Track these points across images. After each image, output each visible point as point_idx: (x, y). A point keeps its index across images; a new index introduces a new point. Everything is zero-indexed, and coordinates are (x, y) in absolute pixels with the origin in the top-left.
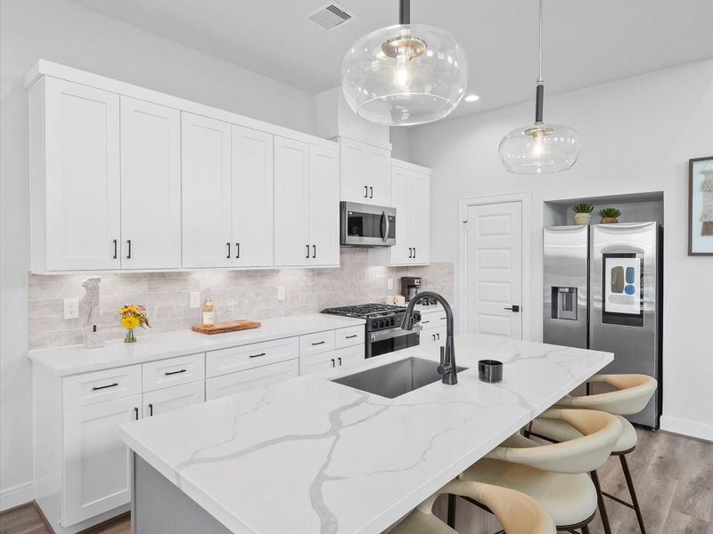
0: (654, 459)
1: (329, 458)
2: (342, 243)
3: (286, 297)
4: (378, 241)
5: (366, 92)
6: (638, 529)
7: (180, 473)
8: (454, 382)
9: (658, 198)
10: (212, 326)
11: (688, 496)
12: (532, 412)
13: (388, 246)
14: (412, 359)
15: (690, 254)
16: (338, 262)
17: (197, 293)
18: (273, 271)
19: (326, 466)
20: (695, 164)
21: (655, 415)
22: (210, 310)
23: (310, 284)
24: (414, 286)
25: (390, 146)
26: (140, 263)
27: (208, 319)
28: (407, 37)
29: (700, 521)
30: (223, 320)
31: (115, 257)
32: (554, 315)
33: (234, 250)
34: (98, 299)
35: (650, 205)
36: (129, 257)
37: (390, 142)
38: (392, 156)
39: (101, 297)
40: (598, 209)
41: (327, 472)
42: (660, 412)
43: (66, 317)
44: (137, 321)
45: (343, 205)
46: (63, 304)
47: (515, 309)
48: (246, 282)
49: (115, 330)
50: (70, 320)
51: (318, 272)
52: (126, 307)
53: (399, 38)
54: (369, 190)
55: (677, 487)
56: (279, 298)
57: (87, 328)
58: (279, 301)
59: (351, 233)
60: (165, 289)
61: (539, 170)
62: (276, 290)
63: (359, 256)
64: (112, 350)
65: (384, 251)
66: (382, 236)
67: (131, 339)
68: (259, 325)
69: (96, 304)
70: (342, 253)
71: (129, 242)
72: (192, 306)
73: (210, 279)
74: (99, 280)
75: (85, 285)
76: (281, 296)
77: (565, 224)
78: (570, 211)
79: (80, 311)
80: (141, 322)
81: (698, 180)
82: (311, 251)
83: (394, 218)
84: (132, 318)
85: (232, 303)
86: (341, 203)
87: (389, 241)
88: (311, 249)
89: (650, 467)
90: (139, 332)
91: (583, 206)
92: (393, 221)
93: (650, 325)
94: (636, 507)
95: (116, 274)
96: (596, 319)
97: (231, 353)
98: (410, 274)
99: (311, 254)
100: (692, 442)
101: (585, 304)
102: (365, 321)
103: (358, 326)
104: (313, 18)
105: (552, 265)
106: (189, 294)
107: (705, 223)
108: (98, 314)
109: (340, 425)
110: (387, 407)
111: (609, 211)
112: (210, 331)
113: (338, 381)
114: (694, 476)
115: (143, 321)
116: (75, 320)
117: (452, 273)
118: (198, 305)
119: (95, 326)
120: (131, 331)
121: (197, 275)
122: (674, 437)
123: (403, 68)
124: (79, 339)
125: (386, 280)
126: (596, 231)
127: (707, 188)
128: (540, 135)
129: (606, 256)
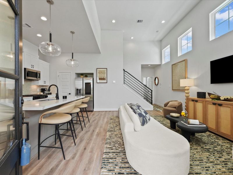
2: (25, 79)
4: (35, 79)
8: (59, 99)
11: (95, 117)
13: (38, 80)
16: (23, 83)
20: (97, 69)
21: (93, 109)
24: (45, 90)
25: (38, 56)
32: (77, 94)
35: (92, 75)
37: (39, 55)
38: (39, 59)
40: (84, 75)
45: (25, 69)
47: (70, 94)
54: (33, 66)
63: (29, 83)
65: (37, 81)
66: (37, 77)
77: (79, 77)
78: (80, 75)
87: (38, 79)
91: (82, 74)
92: (40, 74)
93: (92, 94)
98: (44, 88)
102: (33, 97)
103: (31, 98)
107: (99, 78)
111: (86, 75)
122: (95, 112)
125: (37, 89)
126: (84, 79)
127: (99, 73)
128: (73, 61)
129: (85, 83)
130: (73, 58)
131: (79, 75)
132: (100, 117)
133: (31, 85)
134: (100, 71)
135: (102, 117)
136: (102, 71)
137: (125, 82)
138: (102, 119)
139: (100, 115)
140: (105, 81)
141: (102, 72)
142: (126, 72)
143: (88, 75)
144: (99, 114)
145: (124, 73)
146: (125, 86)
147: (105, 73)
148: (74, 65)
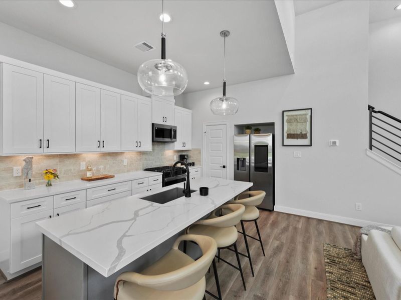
0: (270, 222)
1: (129, 229)
2: (153, 141)
3: (128, 164)
4: (168, 140)
5: (149, 82)
6: (261, 248)
7: (62, 240)
8: (190, 196)
9: (272, 124)
10: (91, 177)
11: (279, 234)
12: (215, 206)
13: (173, 142)
14: (177, 188)
15: (283, 145)
16: (151, 148)
17: (84, 163)
18: (121, 153)
19: (127, 231)
20: (284, 112)
21: (272, 206)
22: (90, 170)
23: (139, 158)
24: (186, 159)
25: (174, 101)
26: (54, 150)
27: (89, 174)
28: (164, 63)
29: (282, 243)
30: (97, 175)
31: (41, 147)
32: (238, 169)
33: (101, 144)
34: (32, 166)
36: (48, 147)
38: (175, 105)
39: (33, 166)
40: (253, 128)
41: (127, 234)
42: (274, 205)
43: (14, 175)
44: (52, 176)
45: (153, 124)
46: (13, 169)
47: (224, 167)
48: (108, 157)
49: (42, 181)
50: (17, 177)
51: (142, 153)
52: (47, 170)
53: (161, 64)
54: (165, 119)
55: (276, 231)
56: (124, 164)
57: (26, 180)
58: (125, 166)
59: (157, 136)
60: (68, 162)
61: (224, 114)
62: (123, 161)
63: (161, 146)
64: (39, 190)
65: (172, 144)
66: (171, 138)
67: (49, 185)
68: (114, 176)
69: (31, 169)
70: (153, 145)
71: (48, 140)
72: (81, 169)
73: (90, 156)
74: (33, 158)
75: (25, 160)
76: (125, 163)
77: (243, 134)
78: (244, 129)
79: (22, 172)
80: (55, 177)
81: (285, 118)
82: (138, 144)
83: (176, 130)
84: (50, 175)
85: (101, 167)
86: (152, 124)
87: (173, 140)
88: (139, 143)
89: (268, 225)
90: (54, 181)
91: (248, 127)
92: (175, 131)
93: (270, 172)
94: (260, 241)
95: (42, 155)
96: (252, 170)
97: (99, 189)
98: (184, 154)
99: (139, 146)
100: (285, 215)
101: (248, 164)
102: (162, 173)
103: (159, 176)
104: (136, 47)
105: (237, 149)
106: (80, 163)
107: (288, 134)
108: (32, 174)
109: (138, 216)
110: (160, 207)
111: (256, 129)
112: (90, 180)
113: (143, 199)
114: (283, 227)
115: (56, 176)
116: (20, 176)
117: (200, 153)
118: (84, 168)
119: (30, 180)
120: (49, 181)
121: (84, 155)
122: (279, 213)
123: (163, 75)
124: (21, 186)
125: (173, 156)
126: (252, 136)
127: (288, 121)
128: (225, 101)
129: (255, 146)
130: (224, 94)
131: (242, 129)
132: (293, 240)
133: (165, 150)
134: (292, 116)
135: (299, 239)
136: (296, 115)
137: (374, 142)
138: (299, 248)
139: (291, 228)
140: (306, 142)
141: (296, 120)
142: (379, 112)
143: (260, 128)
144: (288, 226)
145: (371, 116)
146: (374, 154)
147: (305, 122)
148: (227, 110)
